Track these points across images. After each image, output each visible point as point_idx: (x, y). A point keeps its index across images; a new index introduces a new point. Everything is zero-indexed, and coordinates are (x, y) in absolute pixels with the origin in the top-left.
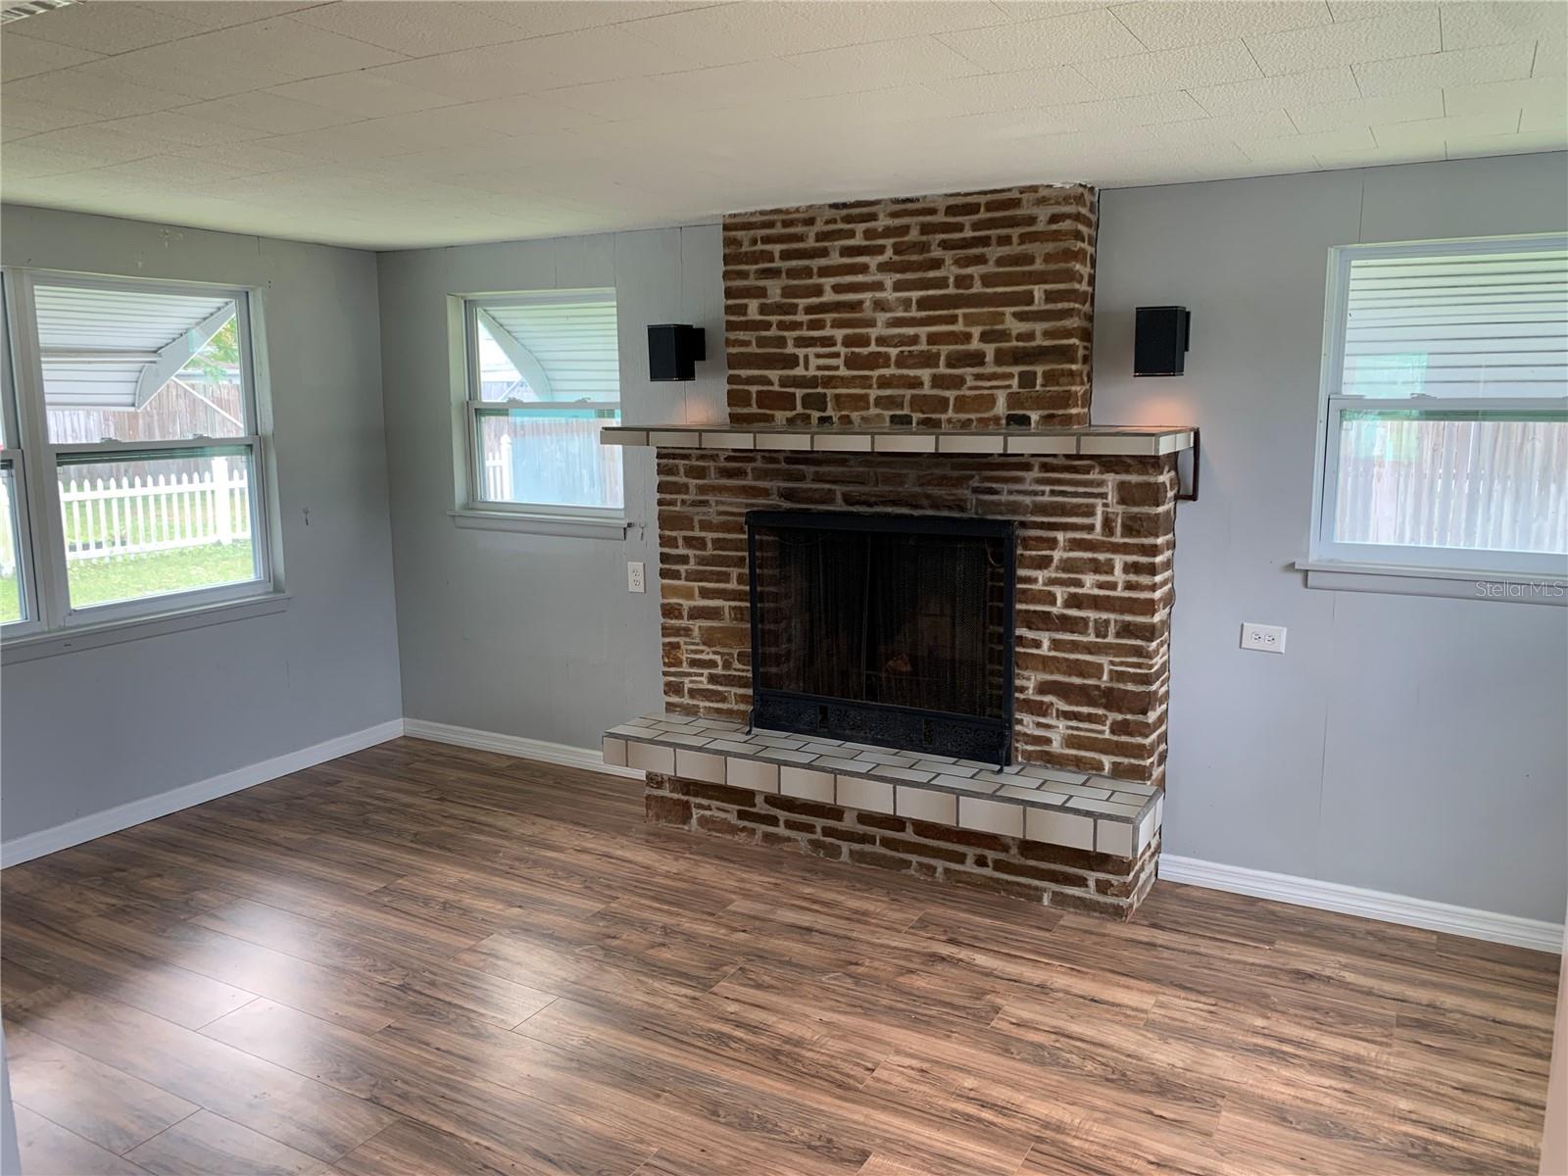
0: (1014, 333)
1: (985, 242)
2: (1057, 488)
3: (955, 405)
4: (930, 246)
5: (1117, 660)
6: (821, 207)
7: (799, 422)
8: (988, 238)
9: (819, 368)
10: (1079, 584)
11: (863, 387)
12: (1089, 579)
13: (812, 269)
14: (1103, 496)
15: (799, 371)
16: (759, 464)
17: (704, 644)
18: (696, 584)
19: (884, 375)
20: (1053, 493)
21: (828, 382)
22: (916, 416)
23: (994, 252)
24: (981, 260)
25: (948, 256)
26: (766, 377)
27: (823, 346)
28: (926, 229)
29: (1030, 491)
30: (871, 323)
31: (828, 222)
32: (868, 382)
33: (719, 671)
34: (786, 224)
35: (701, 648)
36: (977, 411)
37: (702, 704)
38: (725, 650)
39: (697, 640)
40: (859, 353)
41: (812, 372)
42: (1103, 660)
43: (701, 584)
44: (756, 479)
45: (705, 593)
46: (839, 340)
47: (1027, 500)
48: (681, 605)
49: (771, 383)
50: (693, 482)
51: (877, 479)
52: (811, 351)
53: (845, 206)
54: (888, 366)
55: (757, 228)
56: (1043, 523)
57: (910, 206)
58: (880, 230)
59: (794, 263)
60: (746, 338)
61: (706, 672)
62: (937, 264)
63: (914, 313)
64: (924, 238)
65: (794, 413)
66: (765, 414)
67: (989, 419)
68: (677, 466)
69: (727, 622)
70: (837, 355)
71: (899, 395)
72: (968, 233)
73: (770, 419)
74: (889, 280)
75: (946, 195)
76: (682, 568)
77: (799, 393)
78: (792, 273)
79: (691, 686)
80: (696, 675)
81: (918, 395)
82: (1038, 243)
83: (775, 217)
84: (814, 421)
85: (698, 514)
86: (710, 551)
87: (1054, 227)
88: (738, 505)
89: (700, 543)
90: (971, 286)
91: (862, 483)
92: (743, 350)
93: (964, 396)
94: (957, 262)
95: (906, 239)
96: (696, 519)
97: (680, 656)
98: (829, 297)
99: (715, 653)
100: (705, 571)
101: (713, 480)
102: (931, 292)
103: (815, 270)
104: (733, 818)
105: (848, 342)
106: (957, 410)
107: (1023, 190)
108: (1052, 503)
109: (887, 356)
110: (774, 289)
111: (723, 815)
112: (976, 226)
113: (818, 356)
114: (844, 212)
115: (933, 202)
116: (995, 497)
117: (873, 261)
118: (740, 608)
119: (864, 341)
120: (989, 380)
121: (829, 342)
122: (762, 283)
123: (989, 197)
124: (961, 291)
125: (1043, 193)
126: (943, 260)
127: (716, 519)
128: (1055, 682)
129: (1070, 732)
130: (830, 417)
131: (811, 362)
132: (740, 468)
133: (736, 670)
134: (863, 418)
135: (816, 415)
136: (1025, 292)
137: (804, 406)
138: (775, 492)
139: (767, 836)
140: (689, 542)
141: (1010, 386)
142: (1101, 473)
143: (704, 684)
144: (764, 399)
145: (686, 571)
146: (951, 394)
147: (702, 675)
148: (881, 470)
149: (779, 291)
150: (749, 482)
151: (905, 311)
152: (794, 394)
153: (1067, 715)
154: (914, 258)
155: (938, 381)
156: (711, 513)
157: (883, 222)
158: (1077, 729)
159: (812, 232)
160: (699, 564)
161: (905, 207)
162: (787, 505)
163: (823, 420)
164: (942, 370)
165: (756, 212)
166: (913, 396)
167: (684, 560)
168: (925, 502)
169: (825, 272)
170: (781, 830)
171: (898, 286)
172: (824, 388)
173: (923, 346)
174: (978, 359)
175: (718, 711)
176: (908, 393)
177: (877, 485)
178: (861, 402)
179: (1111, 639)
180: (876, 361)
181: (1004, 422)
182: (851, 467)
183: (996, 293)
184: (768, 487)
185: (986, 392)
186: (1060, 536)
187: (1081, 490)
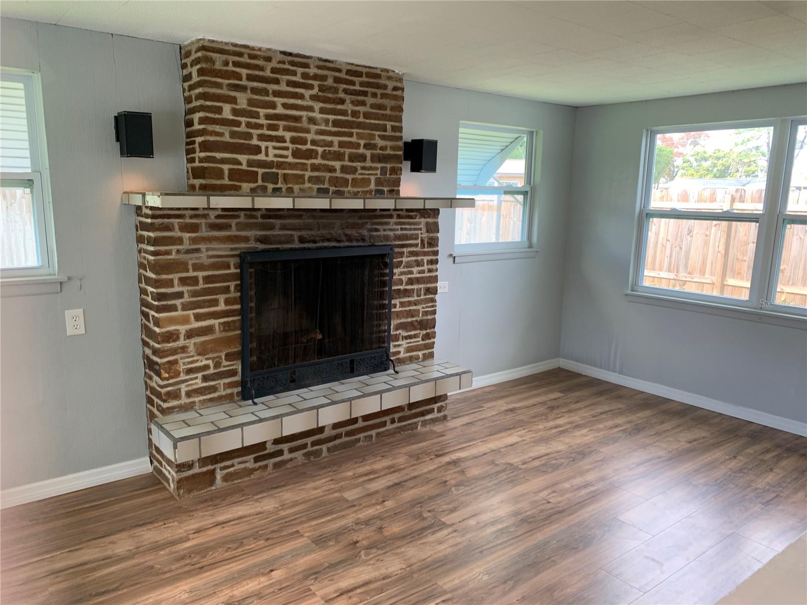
0: (379, 146)
1: (365, 94)
2: (403, 227)
3: (352, 183)
4: (338, 90)
5: (424, 306)
6: (275, 51)
7: (259, 191)
8: (367, 92)
9: (276, 156)
10: (411, 273)
11: (302, 170)
12: (415, 269)
13: (268, 91)
14: (420, 229)
15: (261, 157)
16: (242, 219)
17: (199, 354)
18: (191, 312)
19: (314, 164)
20: (402, 229)
21: (280, 165)
22: (332, 189)
23: (370, 100)
24: (363, 103)
25: (348, 98)
26: (237, 159)
27: (278, 141)
28: (337, 80)
29: (393, 229)
30: (308, 131)
31: (280, 62)
32: (305, 167)
33: (212, 371)
34: (252, 57)
35: (196, 358)
36: (362, 187)
37: (196, 399)
38: (215, 355)
39: (192, 354)
40: (300, 149)
41: (271, 158)
42: (419, 307)
43: (195, 311)
44: (238, 230)
45: (198, 317)
46: (288, 140)
47: (391, 234)
48: (178, 330)
49: (240, 164)
50: (186, 236)
51: (319, 226)
52: (270, 144)
53: (290, 54)
54: (317, 158)
55: (230, 54)
56: (399, 244)
57: (328, 64)
58: (311, 75)
59: (255, 84)
60: (221, 131)
61: (200, 375)
62: (342, 102)
63: (330, 128)
64: (335, 85)
65: (256, 185)
66: (235, 185)
67: (367, 191)
68: (173, 224)
69: (218, 335)
70: (287, 149)
71: (322, 176)
72: (357, 88)
73: (237, 188)
74: (317, 106)
75: (347, 63)
76: (178, 302)
77: (261, 171)
78: (254, 91)
79: (187, 389)
80: (192, 379)
81: (333, 177)
82: (388, 100)
83: (243, 50)
84: (270, 190)
85: (191, 259)
86: (201, 285)
87: (395, 93)
88: (224, 249)
89: (194, 281)
90: (359, 117)
91: (311, 229)
92: (218, 139)
93: (356, 178)
94: (352, 102)
95: (326, 83)
96: (190, 263)
97: (178, 368)
98: (280, 110)
99: (207, 359)
100: (198, 301)
101: (204, 232)
102: (339, 117)
103: (271, 92)
104: (251, 465)
105: (294, 141)
106: (353, 186)
107: (382, 70)
108: (402, 234)
109: (316, 152)
110: (243, 100)
111: (243, 466)
112: (362, 84)
113: (275, 148)
114: (290, 58)
115: (340, 65)
116: (378, 233)
117: (307, 93)
118: (228, 322)
119: (304, 141)
120: (369, 170)
121: (281, 139)
122: (233, 94)
123: (368, 70)
124: (354, 119)
125: (391, 74)
126: (345, 100)
127: (207, 261)
128: (401, 323)
129: (407, 345)
130: (281, 188)
131: (270, 152)
132: (226, 223)
133: (224, 367)
134: (300, 189)
135: (270, 186)
136: (383, 124)
137: (263, 181)
138: (253, 239)
139: (276, 466)
140: (183, 281)
141: (377, 174)
142: (420, 218)
143: (199, 383)
144: (233, 174)
145: (182, 303)
146: (349, 177)
147: (196, 378)
148: (320, 221)
149: (245, 101)
150: (233, 232)
151: (326, 126)
152: (257, 172)
153: (406, 338)
154: (330, 95)
155: (344, 169)
156: (203, 257)
157: (312, 71)
158: (410, 343)
159: (269, 66)
160: (192, 296)
161: (325, 64)
162: (261, 246)
163: (275, 190)
164: (347, 163)
165: (228, 43)
166: (330, 177)
167: (180, 295)
168: (344, 239)
169: (277, 94)
170: (286, 456)
171: (322, 111)
172: (277, 169)
173: (336, 148)
174: (362, 158)
175: (211, 400)
176: (328, 175)
177: (319, 230)
178: (300, 179)
179: (422, 297)
180: (310, 154)
181: (373, 193)
182: (304, 219)
183: (371, 123)
184: (249, 235)
185: (366, 177)
186: (405, 250)
187: (412, 227)
